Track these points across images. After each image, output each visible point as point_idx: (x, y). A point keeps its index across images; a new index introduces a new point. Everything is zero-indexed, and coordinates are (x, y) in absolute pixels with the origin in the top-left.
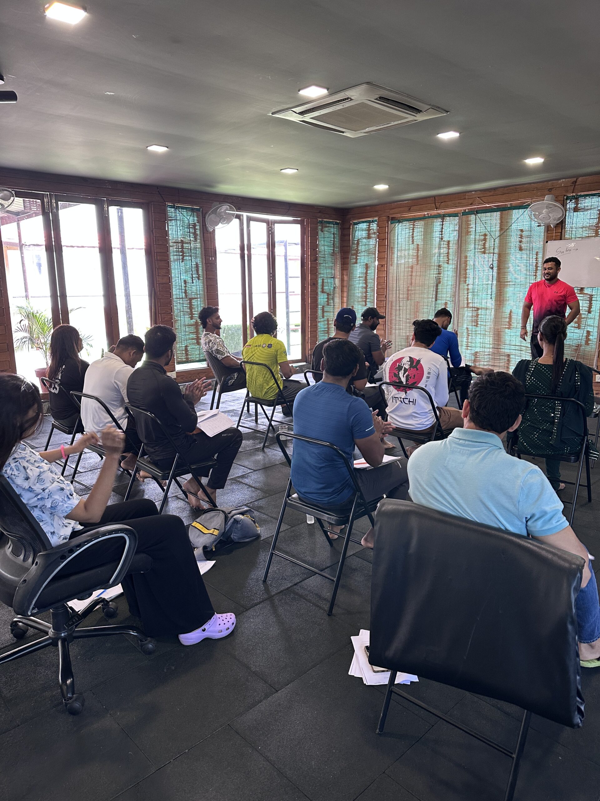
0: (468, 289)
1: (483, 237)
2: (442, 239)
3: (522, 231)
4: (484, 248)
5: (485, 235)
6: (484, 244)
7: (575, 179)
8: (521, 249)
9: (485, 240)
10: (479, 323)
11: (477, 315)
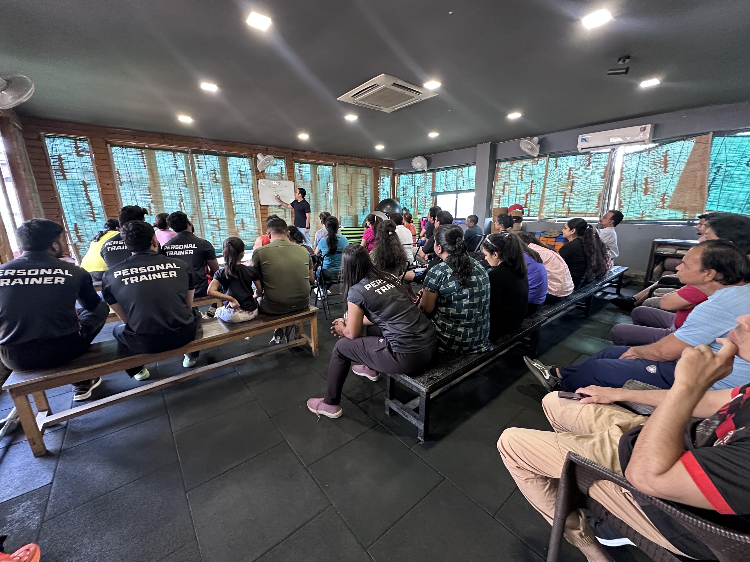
0: (207, 206)
1: (213, 172)
2: (177, 168)
3: (240, 171)
4: (216, 179)
5: (214, 170)
6: (215, 177)
7: (266, 147)
8: (242, 182)
9: (215, 173)
10: (221, 228)
11: (219, 223)
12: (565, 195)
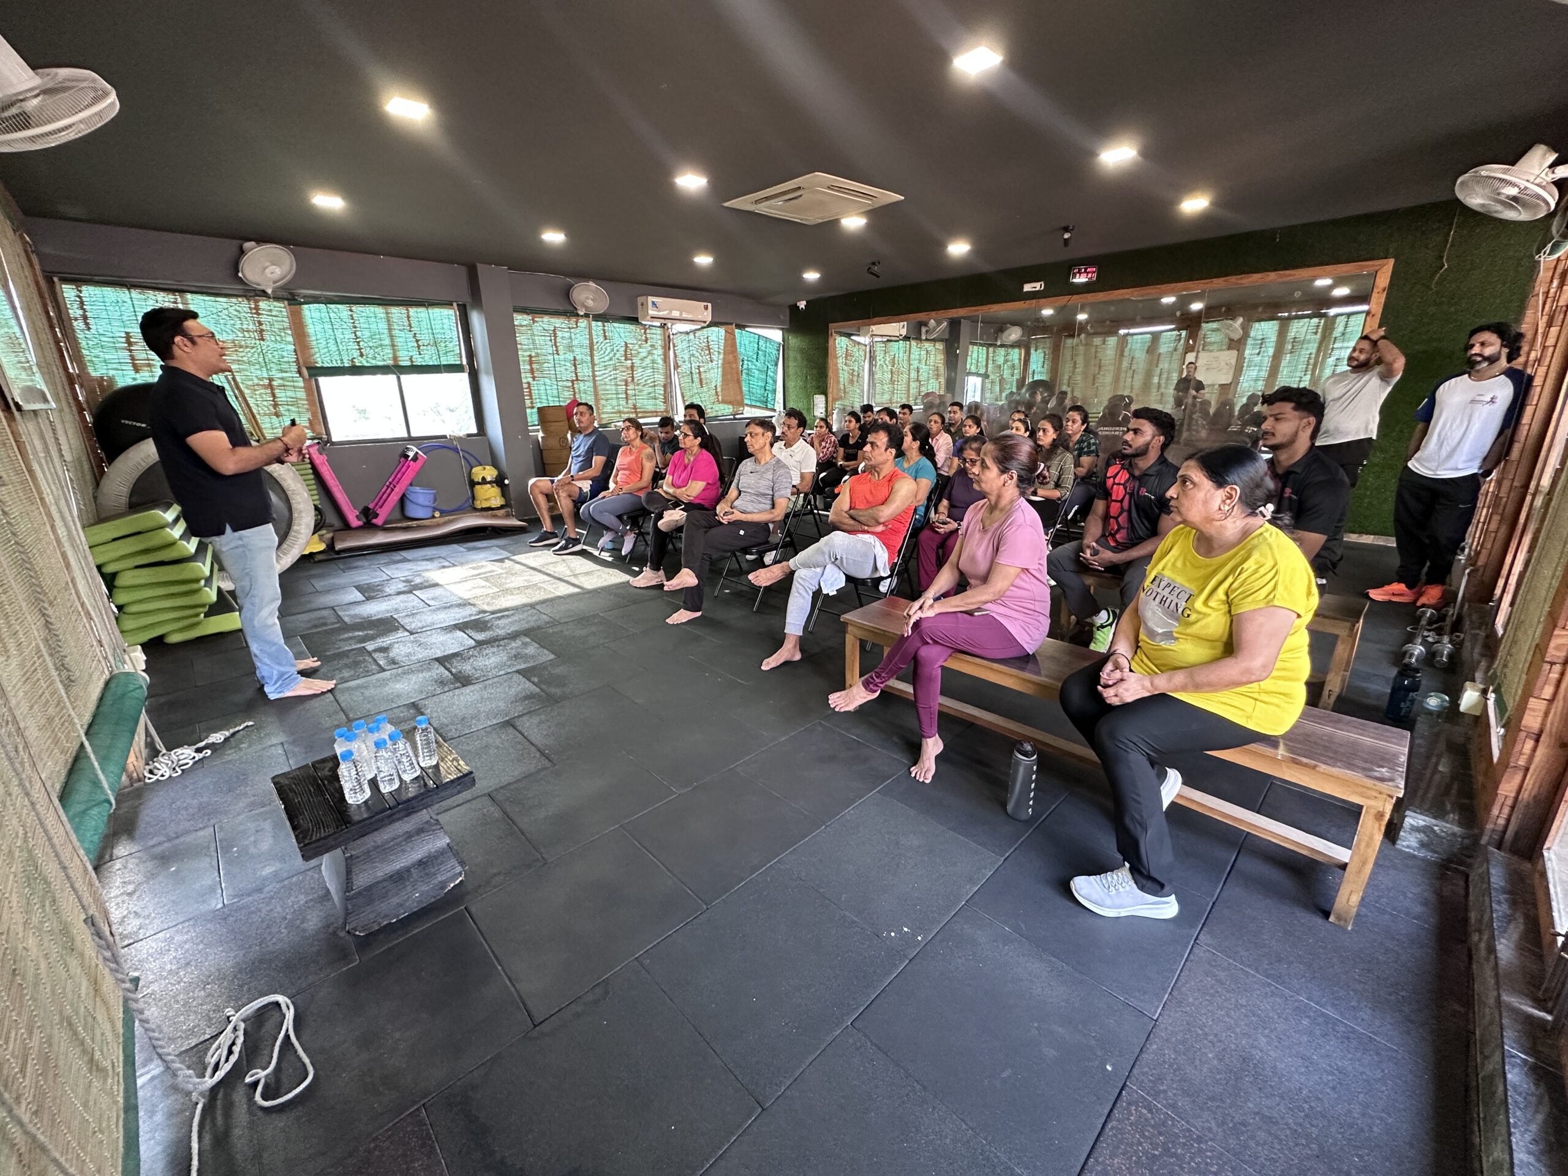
12: (626, 385)
